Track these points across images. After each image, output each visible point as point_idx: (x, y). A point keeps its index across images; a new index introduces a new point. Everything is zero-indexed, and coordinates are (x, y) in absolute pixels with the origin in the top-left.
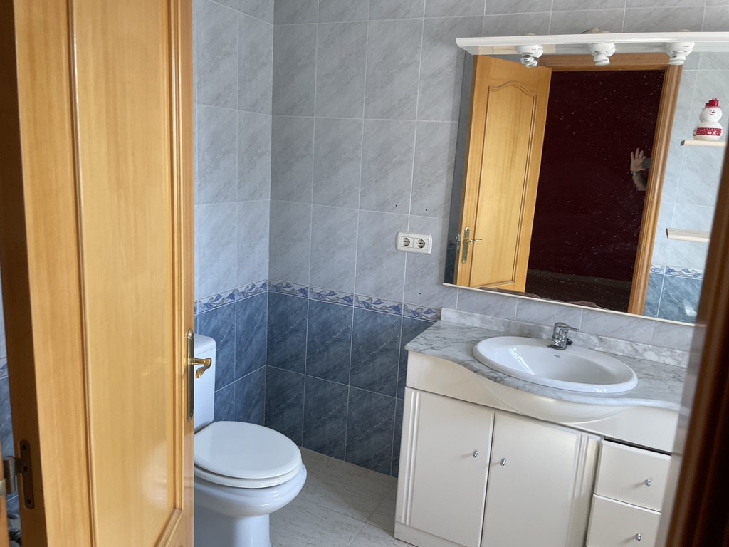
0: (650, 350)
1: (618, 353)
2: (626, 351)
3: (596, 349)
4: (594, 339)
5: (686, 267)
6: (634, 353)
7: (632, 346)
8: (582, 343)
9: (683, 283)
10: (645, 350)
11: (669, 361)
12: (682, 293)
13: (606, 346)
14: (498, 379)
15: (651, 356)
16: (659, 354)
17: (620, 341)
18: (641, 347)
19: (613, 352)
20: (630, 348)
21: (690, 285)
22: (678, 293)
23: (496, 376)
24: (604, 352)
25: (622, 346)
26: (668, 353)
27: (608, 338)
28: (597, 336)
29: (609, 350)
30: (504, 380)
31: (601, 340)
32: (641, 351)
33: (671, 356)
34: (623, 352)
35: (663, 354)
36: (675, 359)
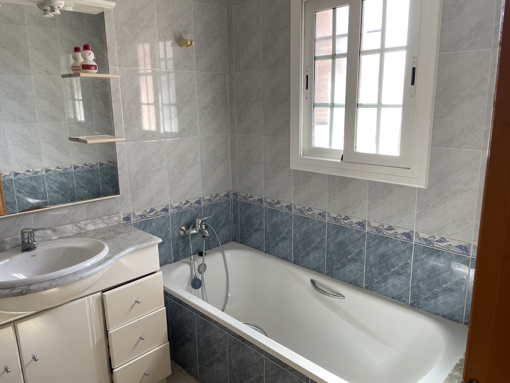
0: (88, 223)
1: (69, 235)
2: (74, 231)
3: (53, 238)
4: (49, 232)
5: (27, 169)
6: (79, 230)
7: (77, 226)
8: (41, 239)
9: (29, 181)
10: (86, 225)
11: (102, 226)
12: (30, 189)
13: (59, 233)
14: (24, 292)
15: (91, 227)
16: (94, 224)
17: (68, 225)
18: (82, 224)
19: (65, 235)
20: (75, 228)
21: (34, 181)
22: (28, 189)
23: (20, 290)
24: (59, 238)
25: (70, 229)
26: (100, 221)
27: (59, 227)
28: (50, 228)
29: (62, 235)
30: (30, 290)
31: (54, 231)
32: (83, 227)
33: (102, 222)
34: (72, 232)
35: (97, 222)
36: (105, 223)
